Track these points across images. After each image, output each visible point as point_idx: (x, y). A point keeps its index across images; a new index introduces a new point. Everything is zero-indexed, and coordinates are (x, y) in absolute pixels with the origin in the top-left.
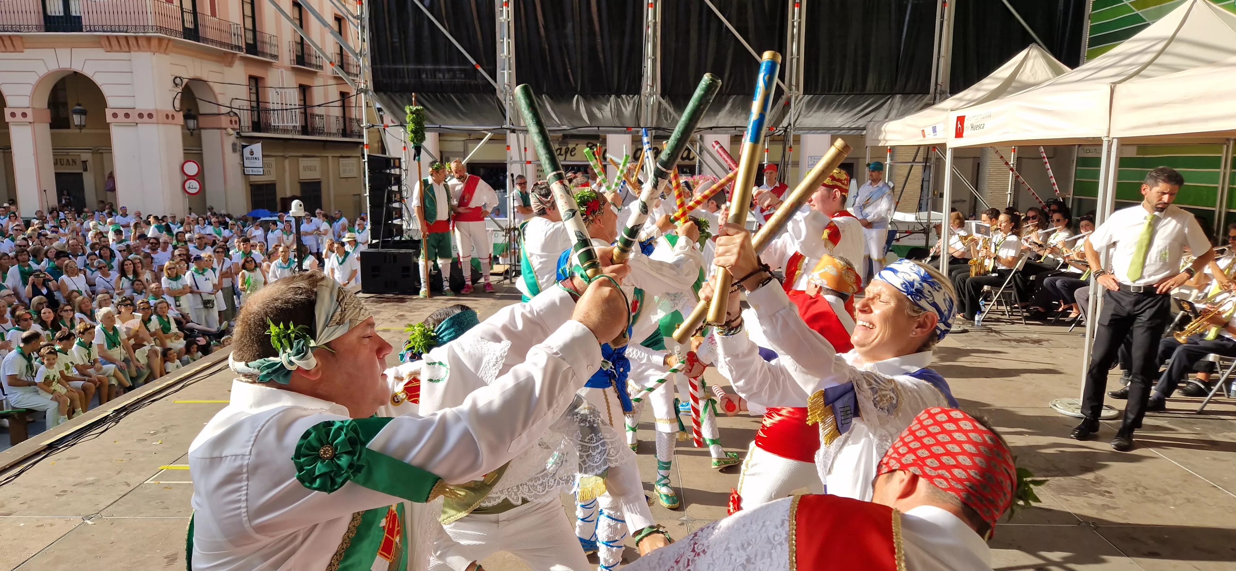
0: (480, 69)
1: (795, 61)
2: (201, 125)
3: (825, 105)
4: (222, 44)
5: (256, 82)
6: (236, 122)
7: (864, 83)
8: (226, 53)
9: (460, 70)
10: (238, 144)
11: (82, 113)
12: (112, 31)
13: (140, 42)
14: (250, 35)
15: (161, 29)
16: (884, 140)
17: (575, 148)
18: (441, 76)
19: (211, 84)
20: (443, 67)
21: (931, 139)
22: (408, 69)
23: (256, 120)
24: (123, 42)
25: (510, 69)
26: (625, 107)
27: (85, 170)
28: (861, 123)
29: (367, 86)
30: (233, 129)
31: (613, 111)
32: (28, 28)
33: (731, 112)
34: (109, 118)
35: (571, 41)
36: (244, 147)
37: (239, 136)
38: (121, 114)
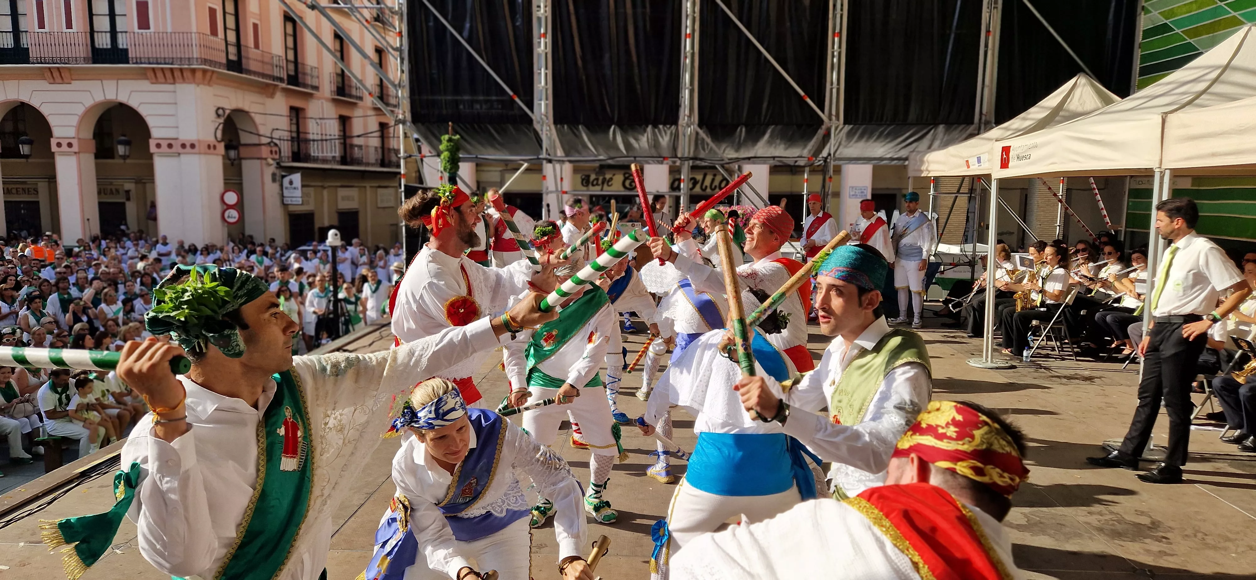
0: (517, 100)
1: (834, 91)
2: (242, 155)
3: (867, 135)
4: (263, 75)
5: (296, 113)
6: (276, 152)
7: (907, 112)
8: (267, 85)
9: (497, 101)
10: (278, 174)
11: (126, 143)
12: (158, 63)
13: (185, 74)
14: (291, 67)
15: (205, 61)
16: (927, 170)
17: (611, 179)
18: (478, 106)
19: (253, 115)
20: (481, 98)
21: (975, 170)
22: (445, 100)
23: (296, 150)
24: (169, 74)
25: (547, 99)
26: (662, 137)
27: (128, 199)
28: (903, 153)
29: (405, 117)
30: (273, 159)
31: (650, 141)
32: (76, 60)
33: (770, 142)
34: (153, 149)
35: (608, 72)
36: (283, 177)
37: (279, 166)
38: (164, 144)
